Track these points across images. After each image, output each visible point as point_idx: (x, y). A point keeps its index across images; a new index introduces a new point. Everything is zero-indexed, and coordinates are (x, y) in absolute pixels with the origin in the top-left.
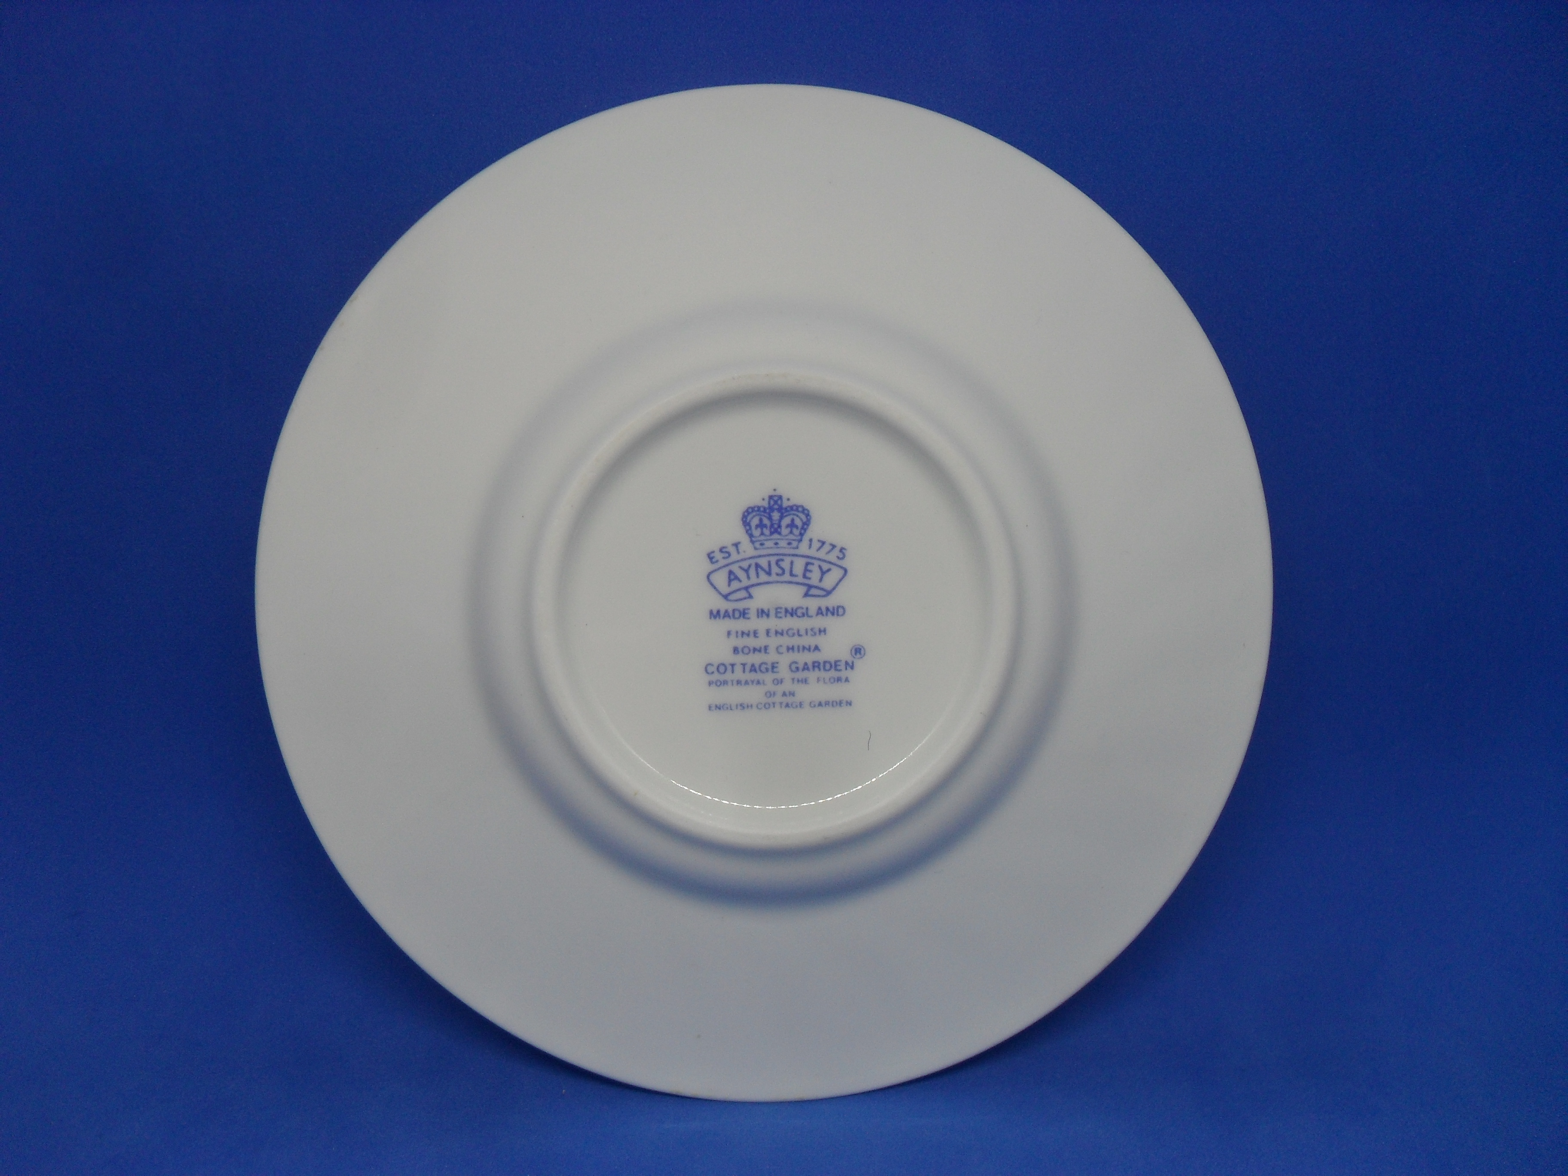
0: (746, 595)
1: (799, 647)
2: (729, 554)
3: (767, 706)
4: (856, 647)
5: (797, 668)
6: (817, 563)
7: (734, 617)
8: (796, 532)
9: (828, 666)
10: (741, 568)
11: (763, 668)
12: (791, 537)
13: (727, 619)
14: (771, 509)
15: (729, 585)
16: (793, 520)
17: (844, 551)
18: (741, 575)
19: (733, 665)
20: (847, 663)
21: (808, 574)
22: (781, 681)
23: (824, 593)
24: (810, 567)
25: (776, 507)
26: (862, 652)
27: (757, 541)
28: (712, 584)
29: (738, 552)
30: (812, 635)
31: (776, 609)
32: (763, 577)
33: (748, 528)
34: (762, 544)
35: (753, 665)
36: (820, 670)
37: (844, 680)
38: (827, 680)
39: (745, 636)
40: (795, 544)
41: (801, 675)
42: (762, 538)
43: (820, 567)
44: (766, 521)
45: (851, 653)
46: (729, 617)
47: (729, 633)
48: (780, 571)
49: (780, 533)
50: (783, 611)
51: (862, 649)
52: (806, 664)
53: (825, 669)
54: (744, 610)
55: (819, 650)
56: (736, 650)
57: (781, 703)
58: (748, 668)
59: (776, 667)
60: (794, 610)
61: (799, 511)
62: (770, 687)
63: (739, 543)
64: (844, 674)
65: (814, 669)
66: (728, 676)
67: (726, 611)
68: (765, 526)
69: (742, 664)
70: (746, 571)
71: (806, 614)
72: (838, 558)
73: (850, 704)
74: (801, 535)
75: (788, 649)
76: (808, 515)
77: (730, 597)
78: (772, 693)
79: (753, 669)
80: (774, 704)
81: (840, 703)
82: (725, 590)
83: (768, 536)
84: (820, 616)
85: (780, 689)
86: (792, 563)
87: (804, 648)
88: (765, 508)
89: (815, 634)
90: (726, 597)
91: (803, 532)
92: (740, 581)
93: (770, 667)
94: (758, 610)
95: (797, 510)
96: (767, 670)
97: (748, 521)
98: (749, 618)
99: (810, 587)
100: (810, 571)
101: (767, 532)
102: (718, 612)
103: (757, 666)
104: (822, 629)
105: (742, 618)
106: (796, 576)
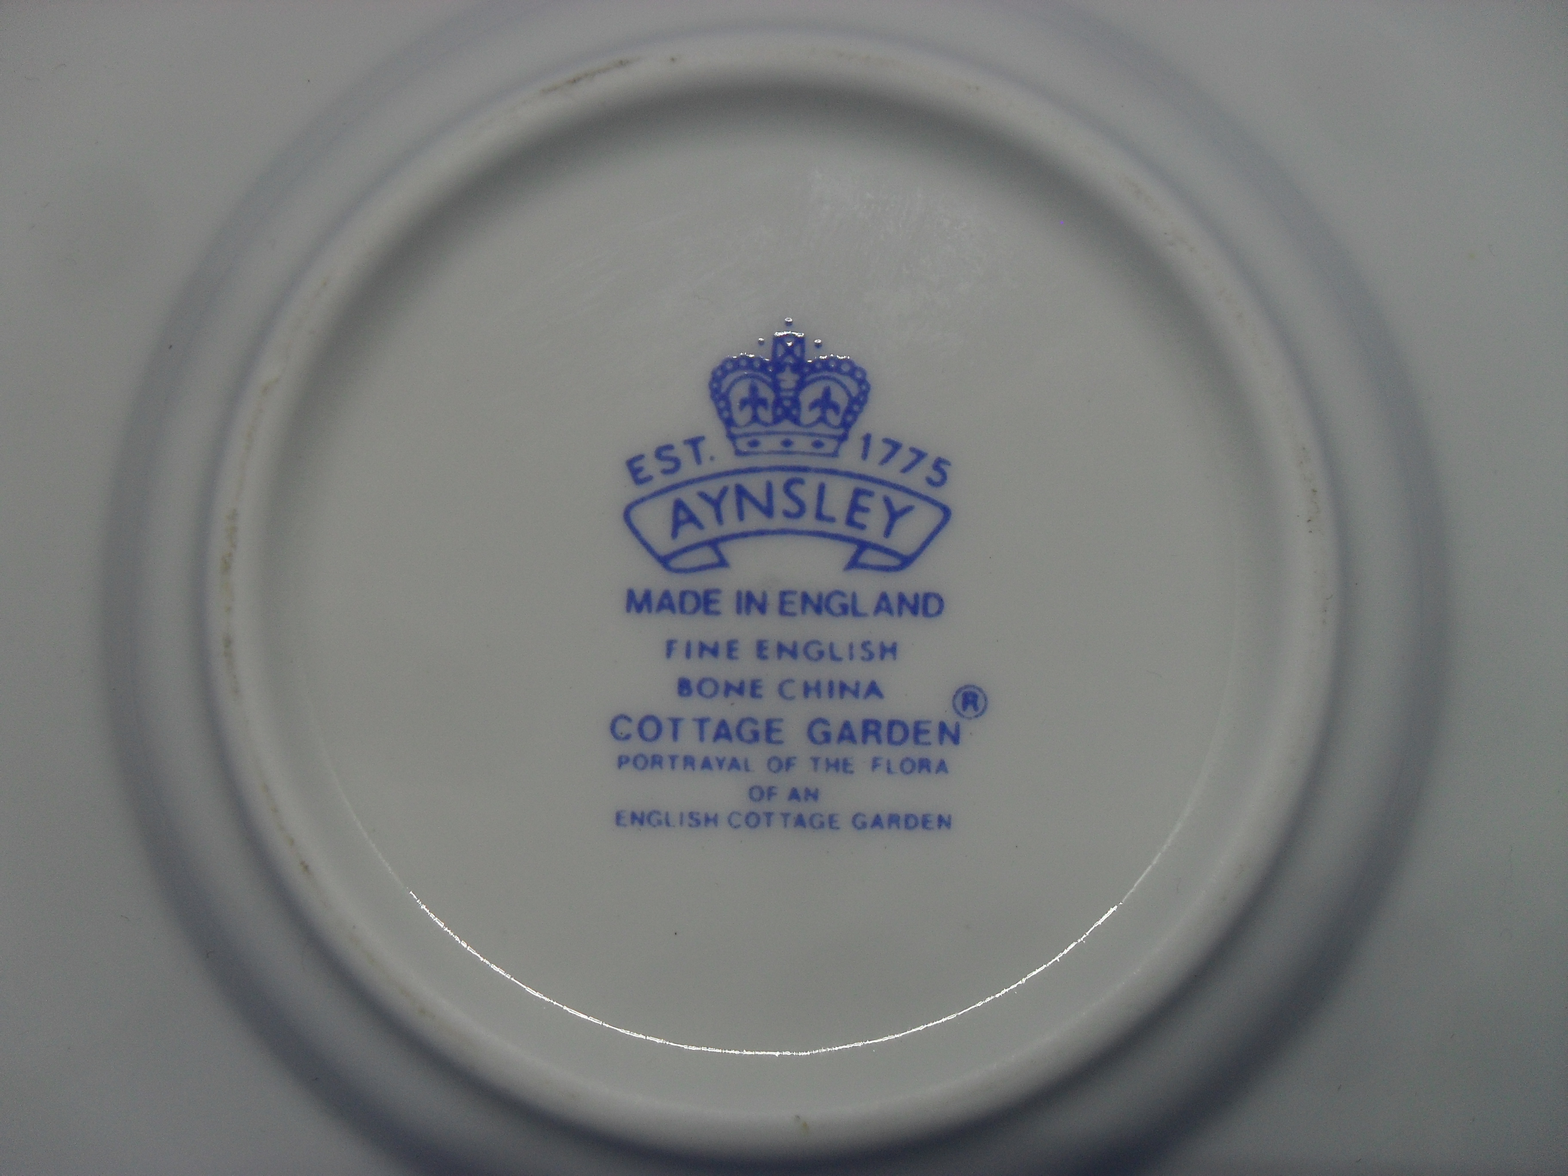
0: (714, 559)
1: (831, 684)
2: (677, 463)
3: (753, 820)
4: (966, 690)
5: (827, 737)
6: (880, 491)
7: (683, 610)
8: (834, 418)
9: (898, 733)
10: (703, 496)
11: (747, 730)
12: (821, 429)
13: (666, 614)
14: (778, 366)
15: (675, 534)
16: (827, 393)
17: (943, 466)
18: (704, 512)
19: (676, 722)
20: (943, 728)
21: (859, 517)
22: (788, 764)
23: (893, 562)
24: (863, 501)
25: (790, 360)
26: (980, 702)
27: (741, 436)
28: (635, 532)
29: (698, 459)
30: (863, 658)
31: (783, 594)
32: (754, 519)
33: (722, 404)
34: (754, 444)
35: (723, 724)
36: (879, 741)
37: (934, 765)
38: (895, 766)
39: (707, 655)
40: (830, 446)
41: (835, 750)
42: (756, 428)
43: (887, 502)
44: (766, 392)
45: (954, 706)
46: (671, 607)
47: (670, 646)
48: (793, 508)
49: (796, 421)
50: (797, 599)
51: (980, 696)
52: (847, 725)
53: (890, 740)
54: (707, 593)
55: (880, 695)
56: (684, 687)
57: (785, 816)
58: (710, 729)
59: (779, 730)
60: (824, 597)
61: (844, 374)
62: (761, 776)
63: (701, 438)
64: (935, 752)
65: (864, 741)
66: (664, 746)
67: (666, 595)
68: (763, 402)
69: (694, 720)
70: (716, 504)
71: (850, 609)
72: (930, 481)
73: (949, 825)
74: (846, 425)
75: (807, 689)
76: (862, 382)
77: (676, 563)
78: (765, 790)
79: (723, 732)
80: (769, 815)
81: (925, 822)
82: (664, 544)
83: (766, 424)
84: (883, 616)
85: (784, 782)
86: (822, 488)
87: (843, 687)
88: (764, 366)
89: (871, 656)
90: (664, 561)
91: (849, 418)
92: (700, 526)
93: (761, 728)
94: (739, 594)
95: (838, 369)
96: (756, 735)
97: (723, 390)
98: (717, 613)
99: (863, 546)
100: (865, 510)
101: (766, 415)
102: (647, 595)
103: (732, 725)
104: (888, 645)
105: (701, 611)
106: (832, 520)
